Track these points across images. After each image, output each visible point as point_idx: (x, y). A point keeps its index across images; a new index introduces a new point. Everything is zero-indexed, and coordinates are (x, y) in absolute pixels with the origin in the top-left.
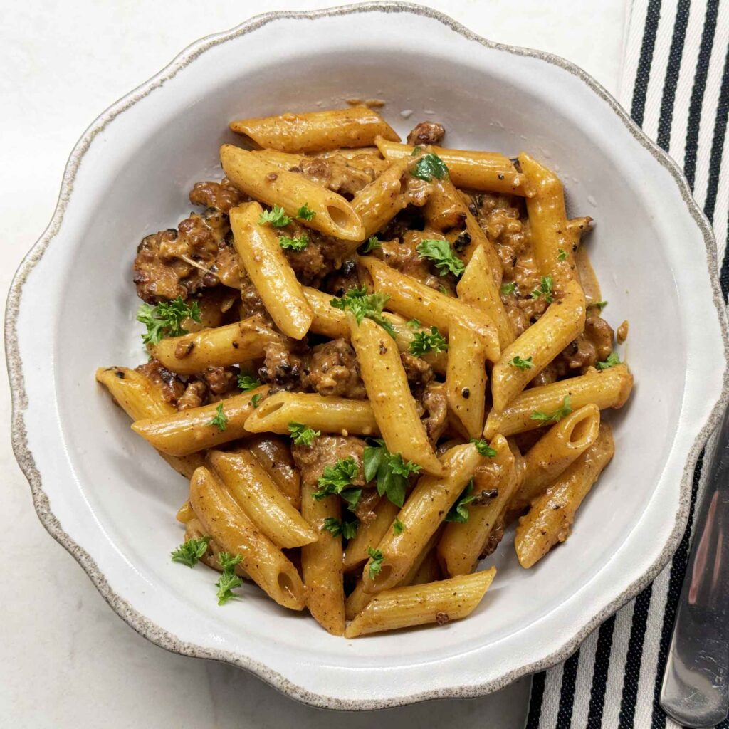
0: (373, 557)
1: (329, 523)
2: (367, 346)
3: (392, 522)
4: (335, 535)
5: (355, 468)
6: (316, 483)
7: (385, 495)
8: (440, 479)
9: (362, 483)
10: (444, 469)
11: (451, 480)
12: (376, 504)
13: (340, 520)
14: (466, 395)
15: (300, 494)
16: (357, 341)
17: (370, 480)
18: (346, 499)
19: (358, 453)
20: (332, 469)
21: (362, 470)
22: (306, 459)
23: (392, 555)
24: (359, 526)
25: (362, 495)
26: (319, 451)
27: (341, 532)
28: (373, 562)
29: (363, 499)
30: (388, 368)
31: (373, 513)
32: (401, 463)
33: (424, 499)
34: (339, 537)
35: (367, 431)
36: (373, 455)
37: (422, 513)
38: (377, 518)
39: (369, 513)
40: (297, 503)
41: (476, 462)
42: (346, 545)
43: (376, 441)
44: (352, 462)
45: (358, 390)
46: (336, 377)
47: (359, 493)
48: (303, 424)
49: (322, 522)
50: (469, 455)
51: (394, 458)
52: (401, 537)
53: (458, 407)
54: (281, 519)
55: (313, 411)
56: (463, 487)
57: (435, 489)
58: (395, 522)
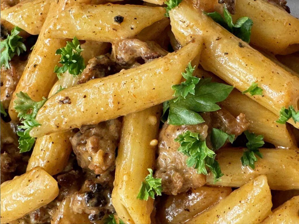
0: (288, 118)
1: (246, 162)
2: (62, 116)
3: (248, 97)
4: (259, 156)
5: (188, 134)
6: (203, 176)
7: (220, 104)
8: (204, 45)
9: (206, 127)
10: (193, 41)
11: (206, 34)
12: (228, 113)
13: (244, 150)
14: (120, 19)
15: (216, 187)
16: (58, 127)
17: (202, 119)
18: (222, 145)
19: (174, 131)
20: (189, 159)
21: (192, 127)
22: (178, 184)
23: (287, 99)
24: (251, 131)
25: (218, 128)
26: (171, 169)
27: (256, 151)
28: (294, 118)
29: (223, 128)
30: (85, 97)
31: (238, 117)
32: (184, 85)
33: (225, 63)
34: (263, 152)
35: (153, 120)
36: (176, 115)
37: (240, 64)
38: (244, 113)
39: (238, 121)
40: (226, 191)
41: (188, 9)
42: (270, 145)
43: (165, 111)
44: (182, 138)
45: (113, 128)
46: (96, 149)
47: (215, 131)
48: (142, 185)
49: (246, 169)
50: (180, 16)
51: (178, 92)
52: (266, 88)
53: (132, 29)
54: (241, 212)
55: (129, 175)
56: (213, 23)
57: (215, 51)
58: (249, 94)
